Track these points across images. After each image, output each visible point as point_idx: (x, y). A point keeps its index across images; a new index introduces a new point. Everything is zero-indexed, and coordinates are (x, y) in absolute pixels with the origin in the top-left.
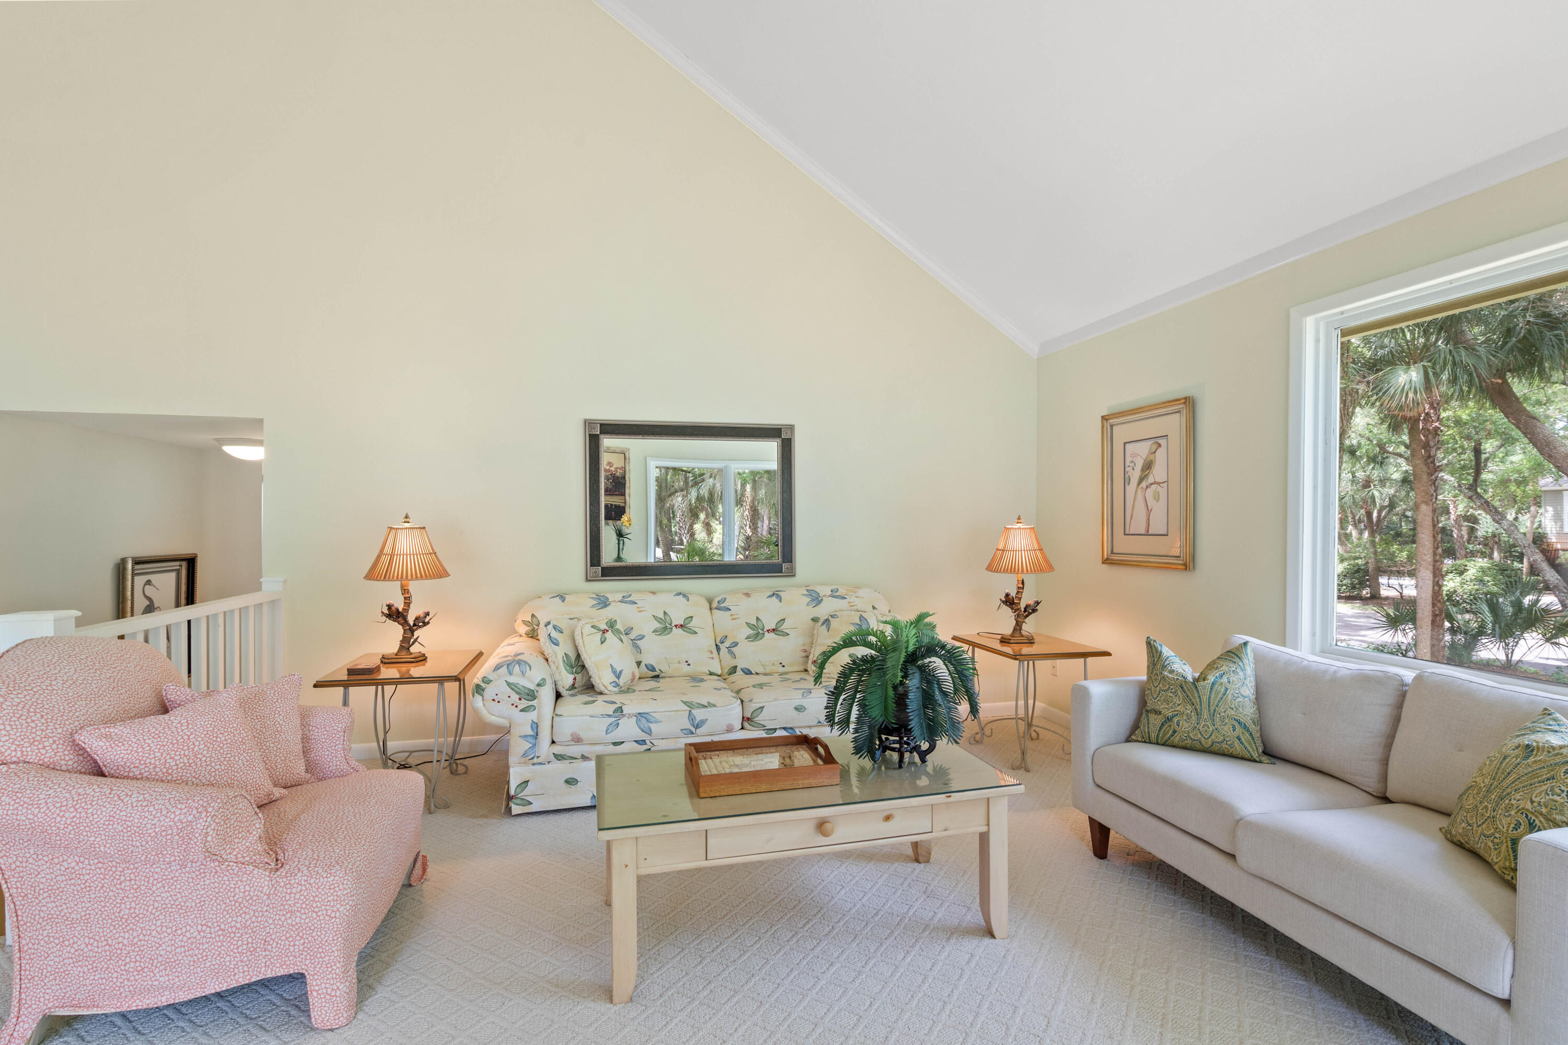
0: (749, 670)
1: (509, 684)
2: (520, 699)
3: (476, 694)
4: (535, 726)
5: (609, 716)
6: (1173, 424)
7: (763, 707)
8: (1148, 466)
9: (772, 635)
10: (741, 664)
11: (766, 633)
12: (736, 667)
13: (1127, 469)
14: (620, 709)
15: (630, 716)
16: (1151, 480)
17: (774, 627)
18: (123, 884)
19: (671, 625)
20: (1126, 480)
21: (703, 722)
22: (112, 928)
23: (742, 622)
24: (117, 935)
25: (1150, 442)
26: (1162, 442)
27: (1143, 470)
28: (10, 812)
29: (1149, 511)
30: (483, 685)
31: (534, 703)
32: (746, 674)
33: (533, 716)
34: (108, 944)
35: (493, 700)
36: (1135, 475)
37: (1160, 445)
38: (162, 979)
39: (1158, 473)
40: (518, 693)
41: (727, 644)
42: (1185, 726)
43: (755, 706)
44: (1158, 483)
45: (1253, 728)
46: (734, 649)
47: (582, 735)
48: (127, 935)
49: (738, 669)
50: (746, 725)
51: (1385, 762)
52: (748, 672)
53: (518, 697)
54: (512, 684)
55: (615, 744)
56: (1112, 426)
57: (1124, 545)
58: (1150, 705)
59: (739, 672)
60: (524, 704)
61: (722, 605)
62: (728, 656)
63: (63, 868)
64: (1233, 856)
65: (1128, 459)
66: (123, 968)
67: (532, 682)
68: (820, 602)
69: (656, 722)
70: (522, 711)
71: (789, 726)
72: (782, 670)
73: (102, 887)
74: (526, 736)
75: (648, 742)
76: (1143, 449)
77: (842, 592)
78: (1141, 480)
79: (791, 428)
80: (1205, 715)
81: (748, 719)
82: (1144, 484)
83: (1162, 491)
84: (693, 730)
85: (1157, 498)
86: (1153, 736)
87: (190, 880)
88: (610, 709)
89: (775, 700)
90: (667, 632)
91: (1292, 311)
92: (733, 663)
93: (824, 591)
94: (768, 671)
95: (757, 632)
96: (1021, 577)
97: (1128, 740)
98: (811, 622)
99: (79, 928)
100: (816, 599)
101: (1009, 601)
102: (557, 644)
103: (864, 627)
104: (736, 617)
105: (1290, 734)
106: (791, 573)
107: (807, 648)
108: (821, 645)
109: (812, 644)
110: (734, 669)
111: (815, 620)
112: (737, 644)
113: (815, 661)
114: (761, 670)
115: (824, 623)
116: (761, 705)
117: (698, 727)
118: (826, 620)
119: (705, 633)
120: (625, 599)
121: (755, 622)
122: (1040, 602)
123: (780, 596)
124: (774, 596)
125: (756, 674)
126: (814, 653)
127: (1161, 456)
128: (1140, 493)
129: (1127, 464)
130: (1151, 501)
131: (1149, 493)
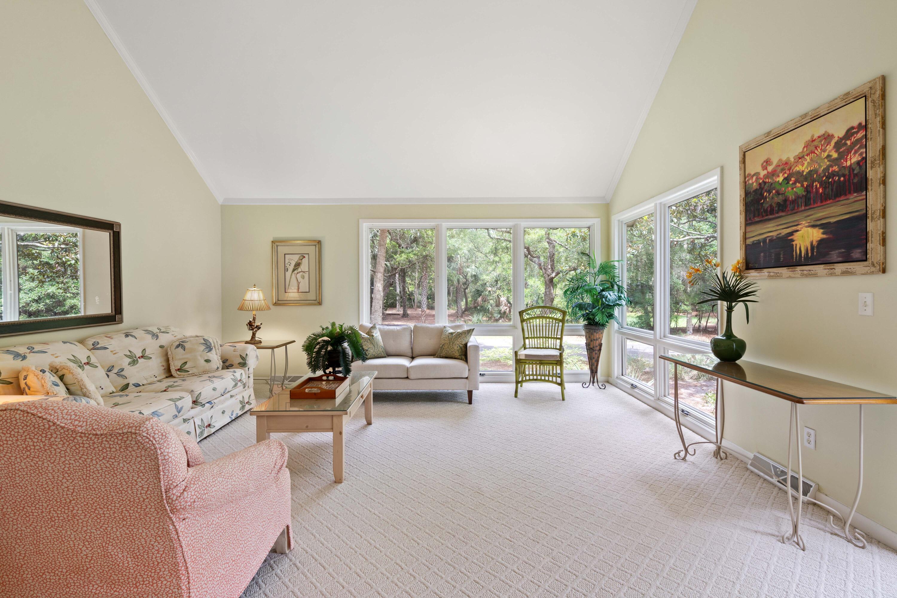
0: (138, 384)
6: (311, 250)
8: (298, 265)
9: (142, 360)
10: (132, 381)
11: (139, 359)
12: (128, 384)
16: (299, 270)
17: (141, 355)
19: (81, 363)
20: (286, 270)
21: (182, 408)
23: (121, 354)
26: (306, 256)
27: (295, 266)
32: (137, 387)
36: (291, 268)
37: (304, 257)
39: (304, 267)
41: (115, 370)
42: (371, 351)
44: (304, 272)
45: (384, 348)
46: (122, 373)
49: (131, 385)
51: (412, 348)
52: (137, 385)
56: (277, 246)
57: (284, 297)
59: (131, 387)
61: (99, 346)
62: (119, 379)
64: (407, 378)
65: (287, 261)
68: (158, 336)
69: (162, 415)
72: (156, 379)
76: (296, 258)
77: (163, 330)
78: (294, 270)
79: (119, 225)
80: (376, 346)
82: (296, 272)
83: (306, 275)
89: (204, 387)
90: (82, 369)
91: (360, 220)
92: (125, 382)
93: (155, 330)
94: (149, 382)
95: (134, 362)
96: (254, 312)
98: (160, 349)
100: (155, 336)
101: (251, 325)
103: (208, 344)
104: (114, 352)
105: (392, 347)
106: (121, 321)
107: (164, 364)
108: (180, 359)
109: (168, 360)
110: (127, 386)
111: (161, 347)
112: (123, 370)
113: (179, 369)
114: (145, 382)
115: (178, 346)
116: (199, 392)
117: (179, 412)
118: (179, 345)
119: (100, 367)
120: (31, 349)
121: (129, 354)
122: (261, 324)
123: (132, 336)
124: (127, 336)
125: (143, 385)
126: (175, 365)
127: (305, 261)
128: (293, 276)
129: (286, 263)
130: (300, 279)
131: (299, 276)
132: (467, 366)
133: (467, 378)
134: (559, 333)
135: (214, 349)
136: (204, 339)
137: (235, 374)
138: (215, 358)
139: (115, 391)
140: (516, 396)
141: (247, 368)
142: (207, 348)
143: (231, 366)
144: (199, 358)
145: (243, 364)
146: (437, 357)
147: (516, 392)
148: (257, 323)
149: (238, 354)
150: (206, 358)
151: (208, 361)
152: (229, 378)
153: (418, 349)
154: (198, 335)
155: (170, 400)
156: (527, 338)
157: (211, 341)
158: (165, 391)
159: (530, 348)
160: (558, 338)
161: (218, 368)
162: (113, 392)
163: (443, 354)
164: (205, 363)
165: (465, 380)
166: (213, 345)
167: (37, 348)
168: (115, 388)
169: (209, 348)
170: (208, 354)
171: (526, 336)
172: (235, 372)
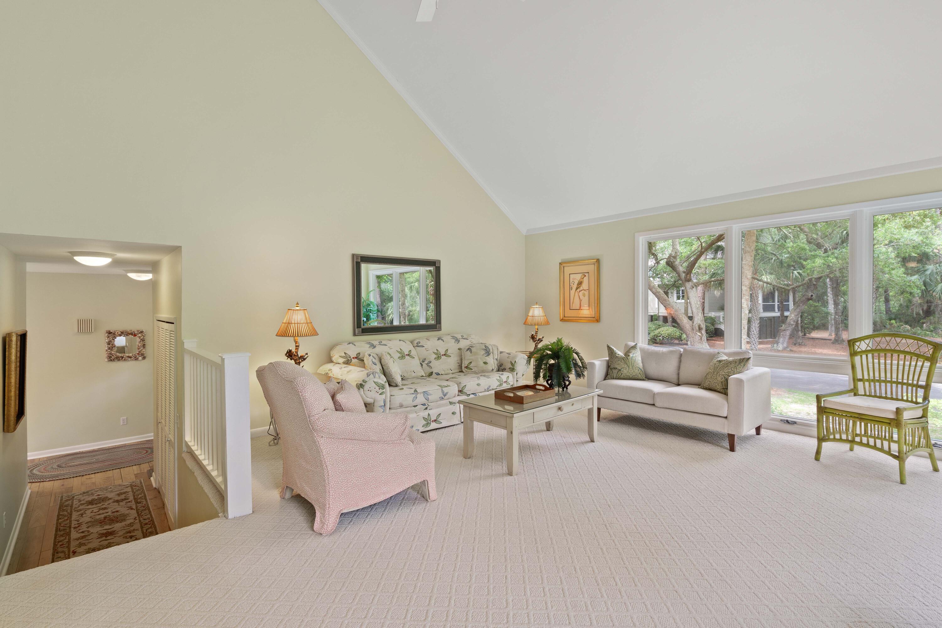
1: (375, 382)
2: (379, 389)
3: (361, 388)
4: (385, 402)
5: (413, 394)
6: (591, 268)
7: (466, 385)
8: (580, 283)
9: (444, 357)
10: (435, 371)
11: (442, 356)
12: (432, 372)
13: (571, 284)
14: (415, 391)
15: (420, 393)
16: (581, 288)
17: (444, 353)
18: (369, 454)
19: (404, 355)
20: (571, 288)
21: (447, 393)
22: (365, 472)
23: (431, 352)
24: (367, 475)
25: (581, 274)
26: (587, 275)
27: (578, 285)
28: (343, 426)
29: (581, 301)
30: (364, 384)
31: (384, 390)
32: (437, 375)
33: (383, 396)
34: (364, 479)
35: (368, 390)
36: (575, 287)
37: (585, 276)
38: (384, 489)
39: (585, 286)
40: (378, 386)
41: (426, 362)
42: (625, 371)
43: (463, 385)
44: (585, 290)
45: (643, 370)
46: (430, 364)
47: (405, 403)
48: (371, 474)
49: (434, 373)
50: (460, 394)
51: (678, 374)
52: (438, 374)
53: (378, 388)
54: (376, 382)
55: (415, 406)
56: (564, 267)
57: (569, 313)
58: (612, 366)
59: (434, 375)
60: (381, 391)
61: (420, 345)
62: (428, 368)
63: (348, 450)
64: (654, 405)
65: (571, 280)
66: (370, 487)
67: (383, 381)
68: (459, 341)
69: (430, 395)
70: (380, 394)
71: (474, 392)
73: (362, 456)
74: (381, 406)
75: (426, 404)
76: (578, 277)
77: (463, 337)
78: (577, 289)
79: (439, 261)
80: (631, 367)
81: (460, 391)
82: (578, 290)
83: (587, 293)
84: (443, 397)
85: (584, 295)
86: (615, 376)
87: (391, 449)
88: (412, 391)
89: (469, 382)
90: (404, 358)
91: (637, 233)
92: (431, 370)
93: (459, 336)
94: (446, 373)
95: (438, 357)
96: (537, 327)
97: (605, 379)
98: (458, 350)
99: (353, 474)
100: (458, 341)
101: (533, 337)
102: (376, 365)
103: (488, 350)
104: (427, 350)
105: (653, 370)
106: (440, 329)
107: (459, 362)
108: (468, 359)
109: (461, 360)
110: (431, 374)
111: (460, 349)
112: (430, 362)
113: (466, 367)
114: (443, 373)
115: (467, 350)
116: (465, 384)
117: (445, 396)
118: (469, 348)
119: (416, 358)
120: (380, 343)
121: (436, 352)
122: (543, 337)
123: (442, 340)
124: (439, 339)
125: (442, 374)
126: (465, 363)
127: (586, 280)
128: (577, 294)
129: (571, 282)
130: (581, 297)
131: (581, 294)
132: (726, 403)
133: (726, 417)
134: (924, 378)
135: (492, 354)
136: (485, 346)
137: (501, 376)
138: (492, 363)
139: (424, 375)
140: (817, 458)
141: (515, 373)
142: (486, 353)
143: (504, 370)
144: (480, 360)
145: (512, 370)
146: (701, 388)
147: (818, 453)
148: (539, 336)
149: (509, 360)
150: (484, 361)
151: (485, 363)
152: (495, 378)
153: (684, 376)
154: (483, 342)
155: (439, 386)
156: (860, 380)
157: (490, 348)
158: (447, 380)
159: (865, 395)
160: (921, 387)
161: (493, 370)
162: (422, 376)
163: (706, 384)
164: (484, 364)
165: (724, 419)
166: (491, 351)
167: (384, 342)
168: (425, 374)
169: (488, 352)
170: (487, 358)
171: (859, 376)
172: (502, 374)
